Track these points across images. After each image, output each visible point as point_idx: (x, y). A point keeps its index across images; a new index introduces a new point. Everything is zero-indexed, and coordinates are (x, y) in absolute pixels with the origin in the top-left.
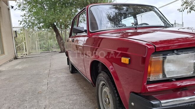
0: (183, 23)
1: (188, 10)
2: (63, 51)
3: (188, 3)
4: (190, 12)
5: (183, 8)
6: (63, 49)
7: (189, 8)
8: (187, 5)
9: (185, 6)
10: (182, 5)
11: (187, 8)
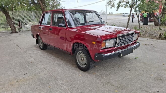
0: (107, 11)
1: (111, 6)
2: (14, 31)
3: (111, 2)
4: (112, 8)
5: (108, 5)
6: (14, 30)
7: (111, 5)
8: (110, 3)
9: (109, 4)
10: (108, 3)
11: (110, 5)
